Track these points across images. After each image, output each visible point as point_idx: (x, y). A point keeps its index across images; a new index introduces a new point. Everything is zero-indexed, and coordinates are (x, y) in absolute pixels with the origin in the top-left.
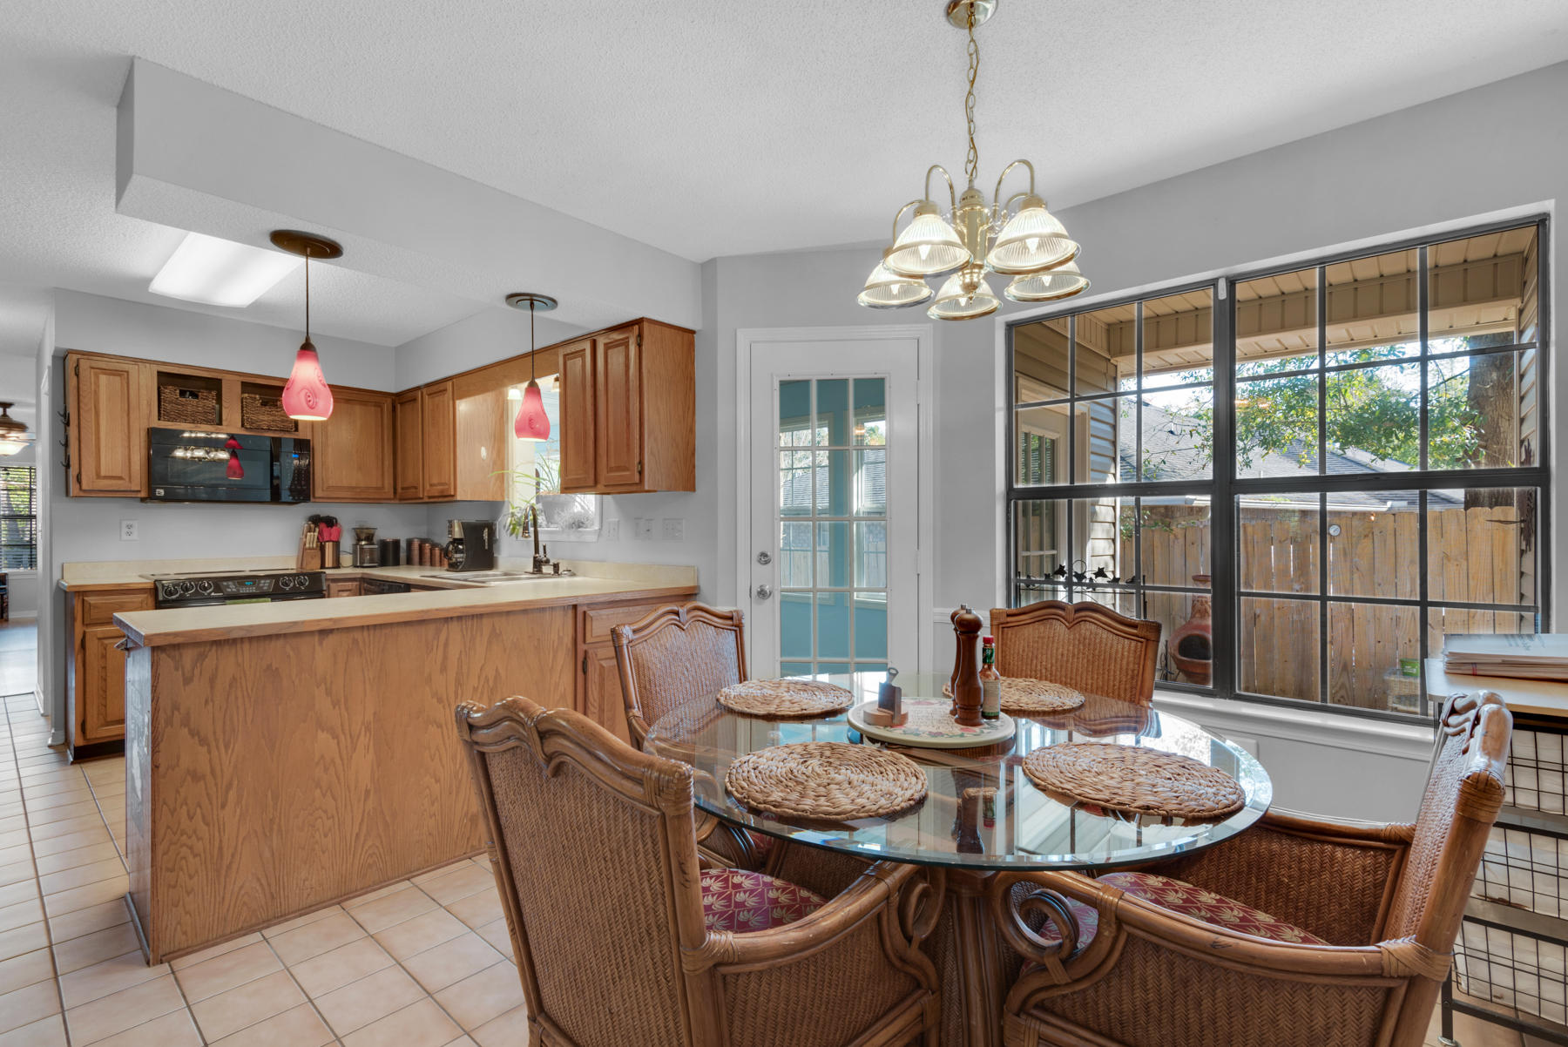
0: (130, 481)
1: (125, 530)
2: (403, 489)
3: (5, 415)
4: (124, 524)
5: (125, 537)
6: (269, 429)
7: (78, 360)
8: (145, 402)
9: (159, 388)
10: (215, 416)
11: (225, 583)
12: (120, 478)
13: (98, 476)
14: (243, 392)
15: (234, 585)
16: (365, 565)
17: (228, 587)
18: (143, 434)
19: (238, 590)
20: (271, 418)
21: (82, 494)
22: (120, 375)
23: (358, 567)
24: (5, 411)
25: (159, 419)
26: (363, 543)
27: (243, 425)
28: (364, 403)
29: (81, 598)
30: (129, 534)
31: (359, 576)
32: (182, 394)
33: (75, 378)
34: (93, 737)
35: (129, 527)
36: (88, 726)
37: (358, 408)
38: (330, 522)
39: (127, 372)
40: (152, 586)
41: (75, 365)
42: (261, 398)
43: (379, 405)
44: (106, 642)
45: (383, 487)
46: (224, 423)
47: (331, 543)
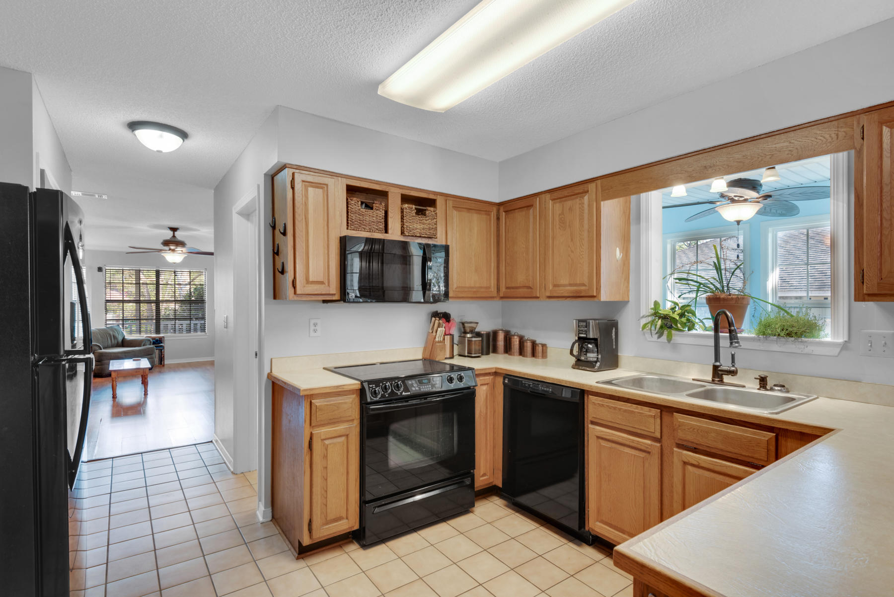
0: (329, 285)
1: (312, 328)
2: (507, 288)
3: (174, 236)
4: (312, 322)
5: (312, 334)
6: (420, 237)
7: (293, 174)
8: (338, 213)
9: (347, 199)
10: (382, 226)
11: (410, 383)
12: (322, 283)
13: (308, 282)
14: (402, 204)
15: (416, 383)
16: (473, 355)
17: (412, 385)
18: (338, 241)
19: (420, 388)
20: (422, 226)
21: (296, 298)
22: (322, 188)
23: (465, 356)
24: (174, 234)
25: (347, 229)
26: (469, 335)
27: (402, 233)
28: (478, 211)
29: (309, 400)
30: (315, 331)
31: (494, 371)
32: (362, 203)
33: (291, 190)
34: (318, 536)
35: (315, 325)
36: (314, 526)
37: (475, 217)
38: (446, 317)
39: (327, 185)
40: (358, 387)
41: (291, 179)
42: (416, 209)
43: (488, 213)
44: (327, 442)
45: (489, 287)
46: (390, 231)
47: (449, 337)
